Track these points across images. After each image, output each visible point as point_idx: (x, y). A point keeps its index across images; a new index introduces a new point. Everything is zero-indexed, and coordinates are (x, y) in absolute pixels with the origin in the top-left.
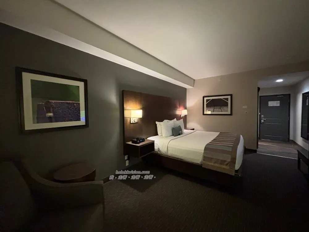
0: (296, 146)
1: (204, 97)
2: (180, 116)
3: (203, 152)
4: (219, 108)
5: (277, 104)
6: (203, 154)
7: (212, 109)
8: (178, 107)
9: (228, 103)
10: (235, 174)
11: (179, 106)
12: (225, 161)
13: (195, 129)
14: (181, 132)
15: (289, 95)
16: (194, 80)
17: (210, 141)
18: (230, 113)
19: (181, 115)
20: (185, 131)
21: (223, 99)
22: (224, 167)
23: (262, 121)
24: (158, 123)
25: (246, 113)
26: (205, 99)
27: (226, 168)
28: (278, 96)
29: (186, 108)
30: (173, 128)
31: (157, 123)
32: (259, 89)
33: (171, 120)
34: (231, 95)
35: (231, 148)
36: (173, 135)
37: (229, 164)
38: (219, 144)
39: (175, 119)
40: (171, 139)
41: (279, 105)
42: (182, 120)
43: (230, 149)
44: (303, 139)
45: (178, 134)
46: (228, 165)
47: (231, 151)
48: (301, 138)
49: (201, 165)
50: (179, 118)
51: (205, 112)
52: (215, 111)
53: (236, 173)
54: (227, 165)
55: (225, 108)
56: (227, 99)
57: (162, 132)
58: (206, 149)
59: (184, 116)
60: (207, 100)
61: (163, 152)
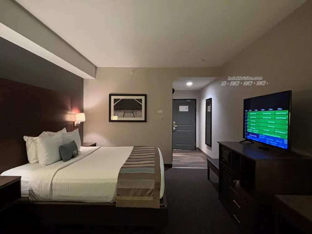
0: (201, 154)
1: (110, 95)
2: (72, 123)
3: (116, 181)
4: (131, 112)
5: (186, 109)
6: (116, 185)
7: (122, 113)
8: (70, 108)
9: (141, 105)
10: (161, 206)
11: (72, 107)
12: (148, 190)
13: (97, 145)
14: (75, 152)
15: (195, 100)
16: (96, 67)
17: (124, 162)
18: (144, 120)
19: (74, 122)
20: (82, 149)
21: (136, 99)
22: (146, 198)
23: (174, 128)
24: (28, 139)
25: (162, 119)
26: (113, 98)
27: (150, 199)
28: (187, 101)
29: (82, 111)
30: (61, 146)
31: (26, 138)
32: (173, 91)
33: (56, 130)
34: (145, 95)
35: (154, 169)
36: (61, 159)
37: (152, 193)
38: (136, 166)
39: (64, 130)
40: (58, 169)
41: (187, 110)
42: (76, 131)
43: (152, 171)
44: (207, 146)
45: (72, 156)
46: (151, 195)
47: (153, 173)
48: (206, 145)
49: (114, 204)
50: (71, 127)
51: (111, 117)
52: (126, 117)
53: (161, 204)
54: (149, 195)
55: (138, 112)
56: (141, 100)
57: (39, 157)
58: (121, 175)
59: (80, 123)
60: (115, 100)
61: (41, 196)
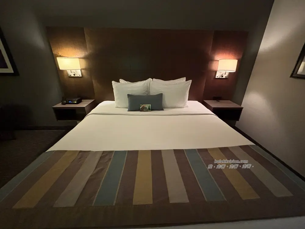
2: (213, 73)
11: (214, 50)
19: (216, 72)
59: (226, 74)
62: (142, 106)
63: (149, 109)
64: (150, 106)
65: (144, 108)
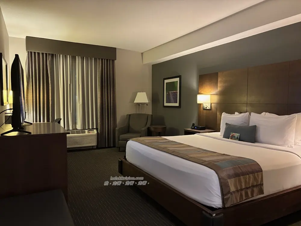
62: (232, 134)
63: (237, 138)
64: (239, 135)
65: (233, 136)
